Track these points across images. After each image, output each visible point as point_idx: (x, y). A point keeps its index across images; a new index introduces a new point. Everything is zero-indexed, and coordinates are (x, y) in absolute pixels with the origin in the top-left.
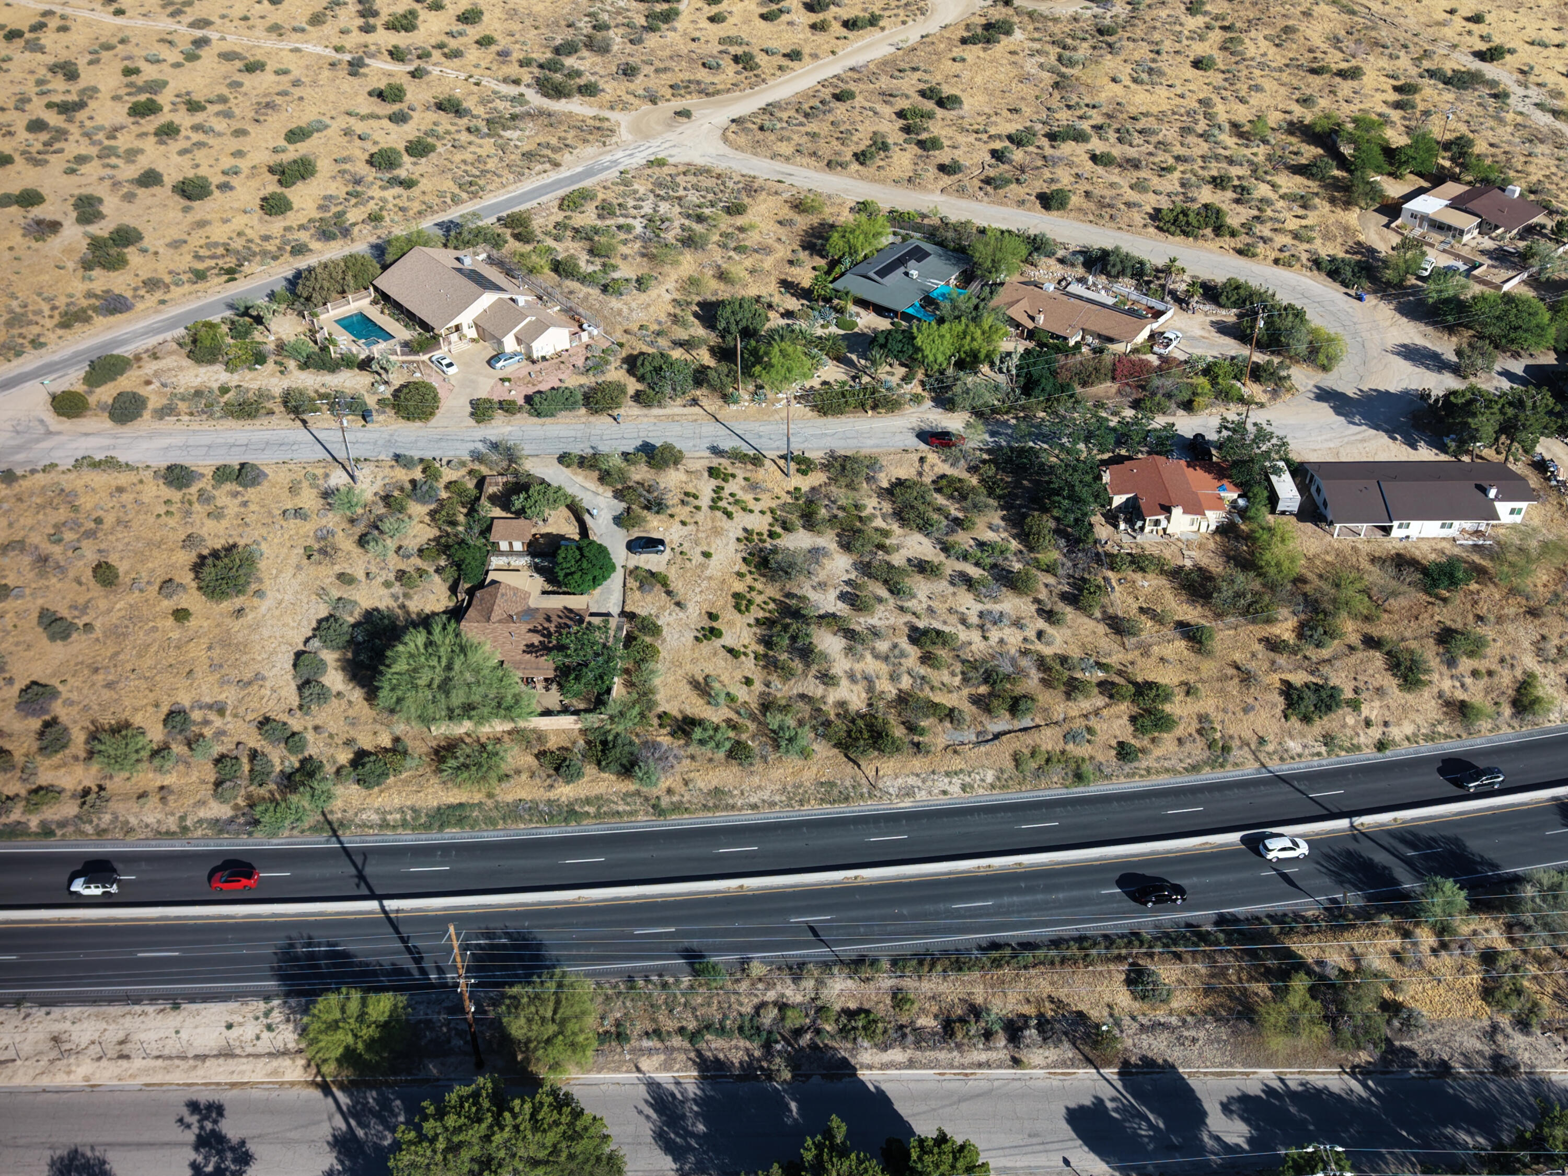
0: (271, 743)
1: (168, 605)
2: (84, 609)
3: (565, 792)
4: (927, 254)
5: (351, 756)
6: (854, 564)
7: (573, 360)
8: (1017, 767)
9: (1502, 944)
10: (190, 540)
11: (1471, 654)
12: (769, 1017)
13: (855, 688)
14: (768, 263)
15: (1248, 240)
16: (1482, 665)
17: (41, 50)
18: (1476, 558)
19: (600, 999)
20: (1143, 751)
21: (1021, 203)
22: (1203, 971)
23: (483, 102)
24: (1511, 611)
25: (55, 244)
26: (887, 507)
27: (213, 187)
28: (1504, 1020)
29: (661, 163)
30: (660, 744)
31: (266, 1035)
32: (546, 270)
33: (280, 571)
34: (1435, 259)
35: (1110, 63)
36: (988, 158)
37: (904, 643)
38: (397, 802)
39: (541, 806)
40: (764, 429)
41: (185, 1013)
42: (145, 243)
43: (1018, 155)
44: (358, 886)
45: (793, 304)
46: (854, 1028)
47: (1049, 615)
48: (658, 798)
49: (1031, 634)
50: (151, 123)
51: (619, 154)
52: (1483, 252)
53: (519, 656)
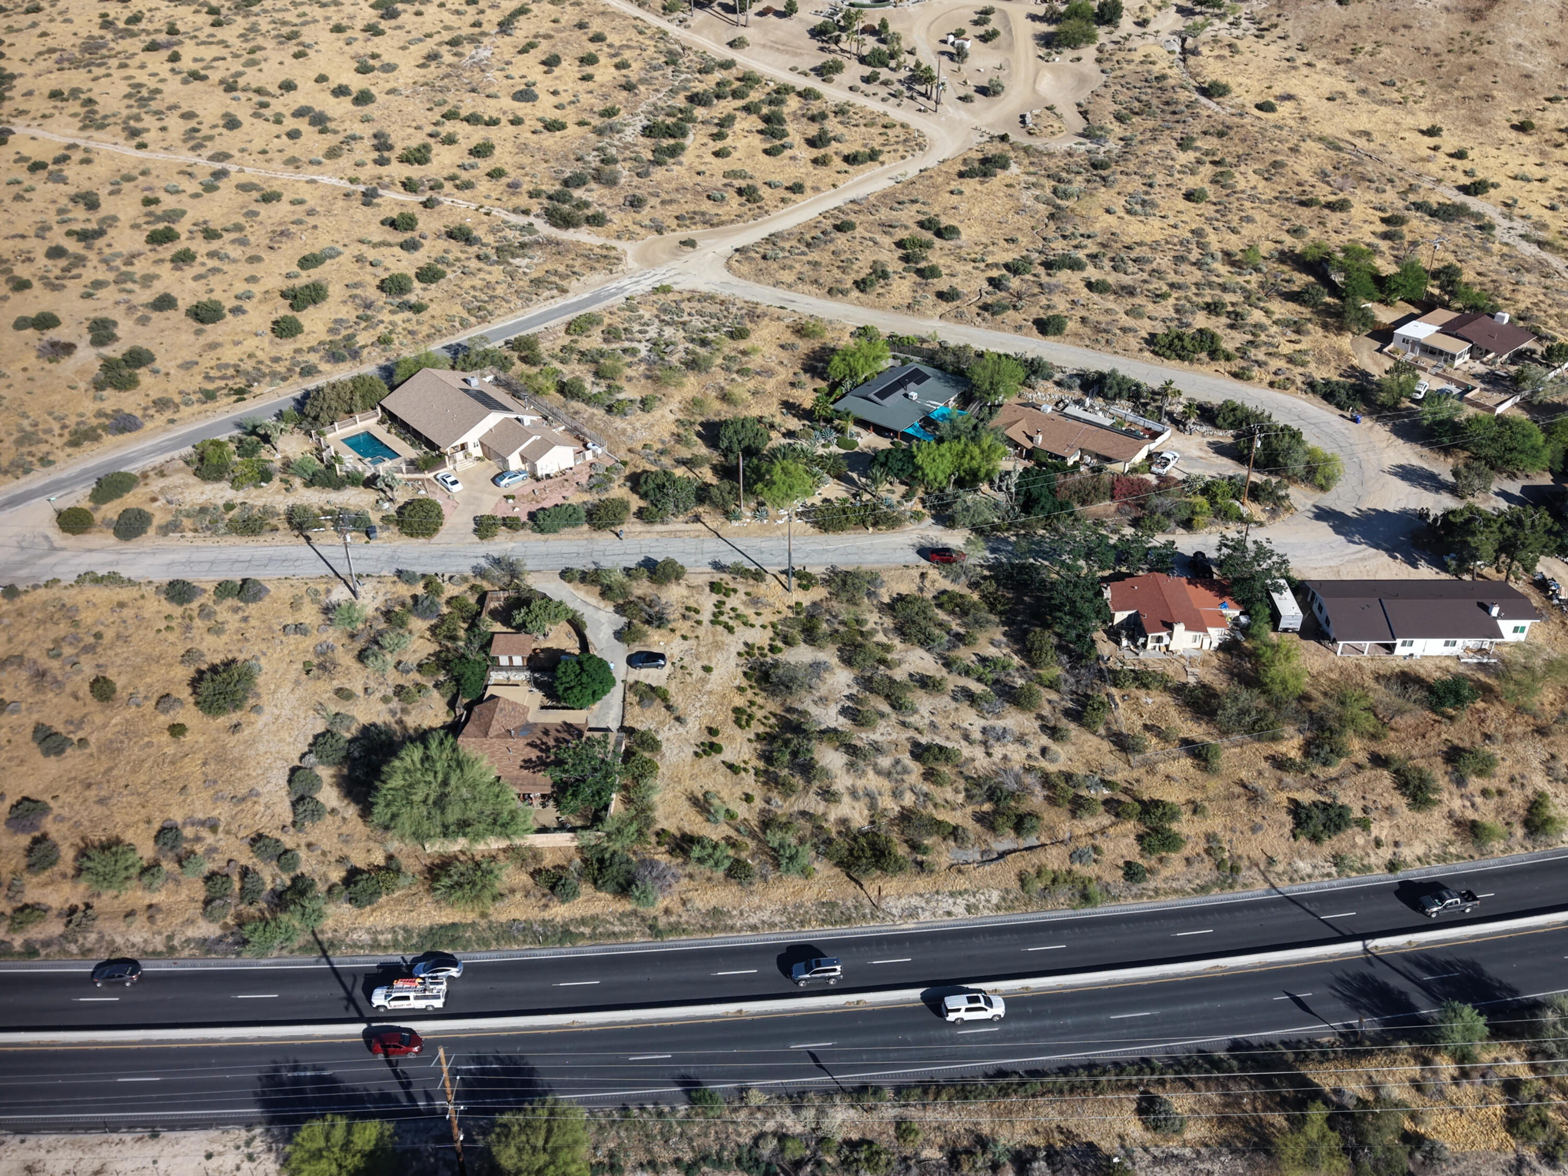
0: (263, 860)
1: (164, 720)
2: (80, 724)
3: (560, 912)
4: (926, 377)
5: (343, 874)
6: (856, 678)
7: (577, 478)
8: (1023, 887)
9: (1525, 1074)
10: (189, 656)
11: (1480, 773)
12: (768, 1148)
13: (856, 805)
14: (770, 385)
15: (1244, 364)
16: (1492, 784)
17: (64, 181)
18: (1481, 676)
19: (593, 1128)
20: (1151, 871)
21: (1018, 328)
22: (1217, 1100)
23: (493, 231)
24: (1518, 729)
25: (68, 365)
26: (888, 622)
27: (226, 311)
28: (1530, 1153)
29: (666, 290)
30: (658, 863)
31: (246, 1165)
32: (552, 392)
33: (278, 687)
34: (1427, 383)
35: (1104, 195)
36: (985, 286)
37: (907, 759)
38: (389, 921)
39: (536, 927)
40: (766, 545)
41: (164, 1142)
42: (157, 365)
43: (1015, 283)
44: (347, 1008)
45: (794, 424)
46: (856, 1160)
47: (1053, 732)
48: (655, 918)
49: (1035, 750)
50: (168, 250)
51: (626, 282)
52: (1475, 376)
53: (516, 772)
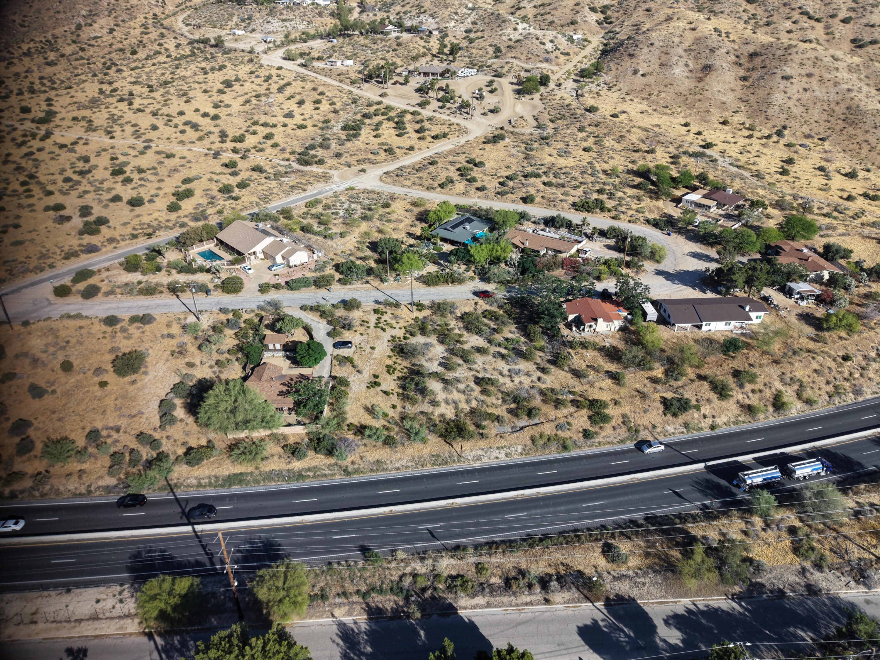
0: (143, 445)
1: (97, 379)
2: (53, 384)
3: (297, 465)
4: (473, 221)
5: (185, 450)
6: (446, 349)
7: (309, 266)
8: (533, 443)
9: (797, 524)
10: (113, 350)
11: (750, 382)
12: (407, 582)
13: (448, 407)
14: (401, 226)
15: (616, 213)
16: (756, 387)
17: (75, 152)
18: (744, 339)
19: (312, 576)
20: (596, 433)
21: (514, 201)
22: (643, 544)
23: (272, 168)
24: (765, 361)
25: (67, 226)
26: (460, 324)
27: (145, 201)
28: (808, 565)
29: (352, 189)
30: (348, 439)
31: (118, 605)
32: (298, 230)
33: (157, 362)
34: (699, 219)
35: (547, 150)
36: (498, 185)
37: (472, 385)
38: (207, 473)
39: (284, 473)
40: (400, 292)
41: (73, 595)
42: (110, 224)
43: (511, 183)
44: (181, 518)
45: (412, 241)
46: (455, 586)
47: (543, 370)
48: (347, 467)
49: (535, 379)
50: (120, 178)
51: (333, 186)
52: (720, 215)
53: (275, 397)
